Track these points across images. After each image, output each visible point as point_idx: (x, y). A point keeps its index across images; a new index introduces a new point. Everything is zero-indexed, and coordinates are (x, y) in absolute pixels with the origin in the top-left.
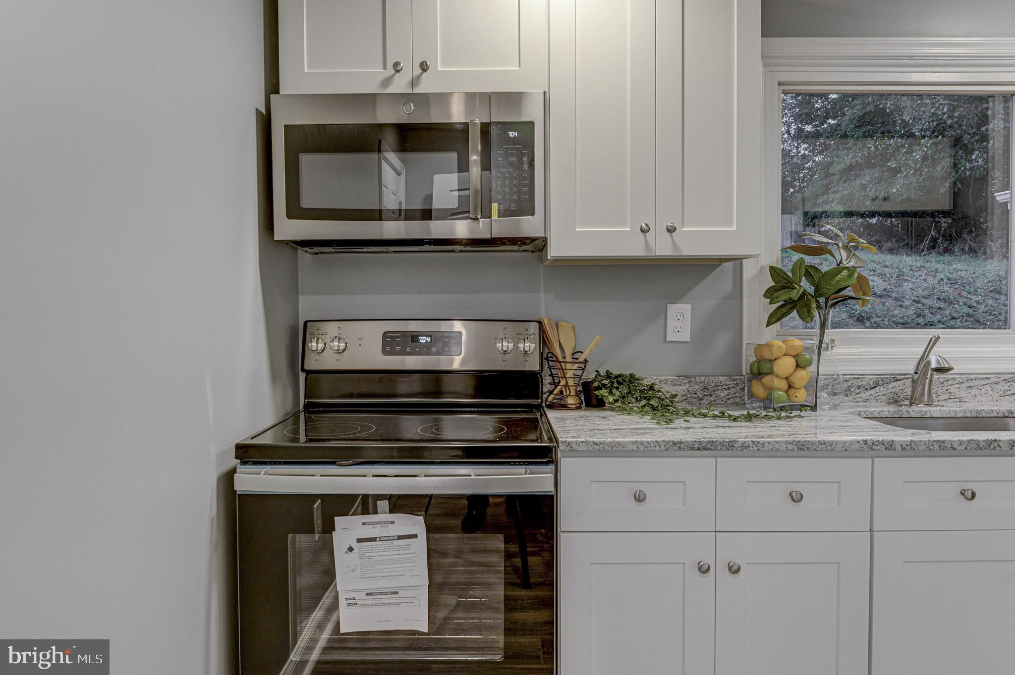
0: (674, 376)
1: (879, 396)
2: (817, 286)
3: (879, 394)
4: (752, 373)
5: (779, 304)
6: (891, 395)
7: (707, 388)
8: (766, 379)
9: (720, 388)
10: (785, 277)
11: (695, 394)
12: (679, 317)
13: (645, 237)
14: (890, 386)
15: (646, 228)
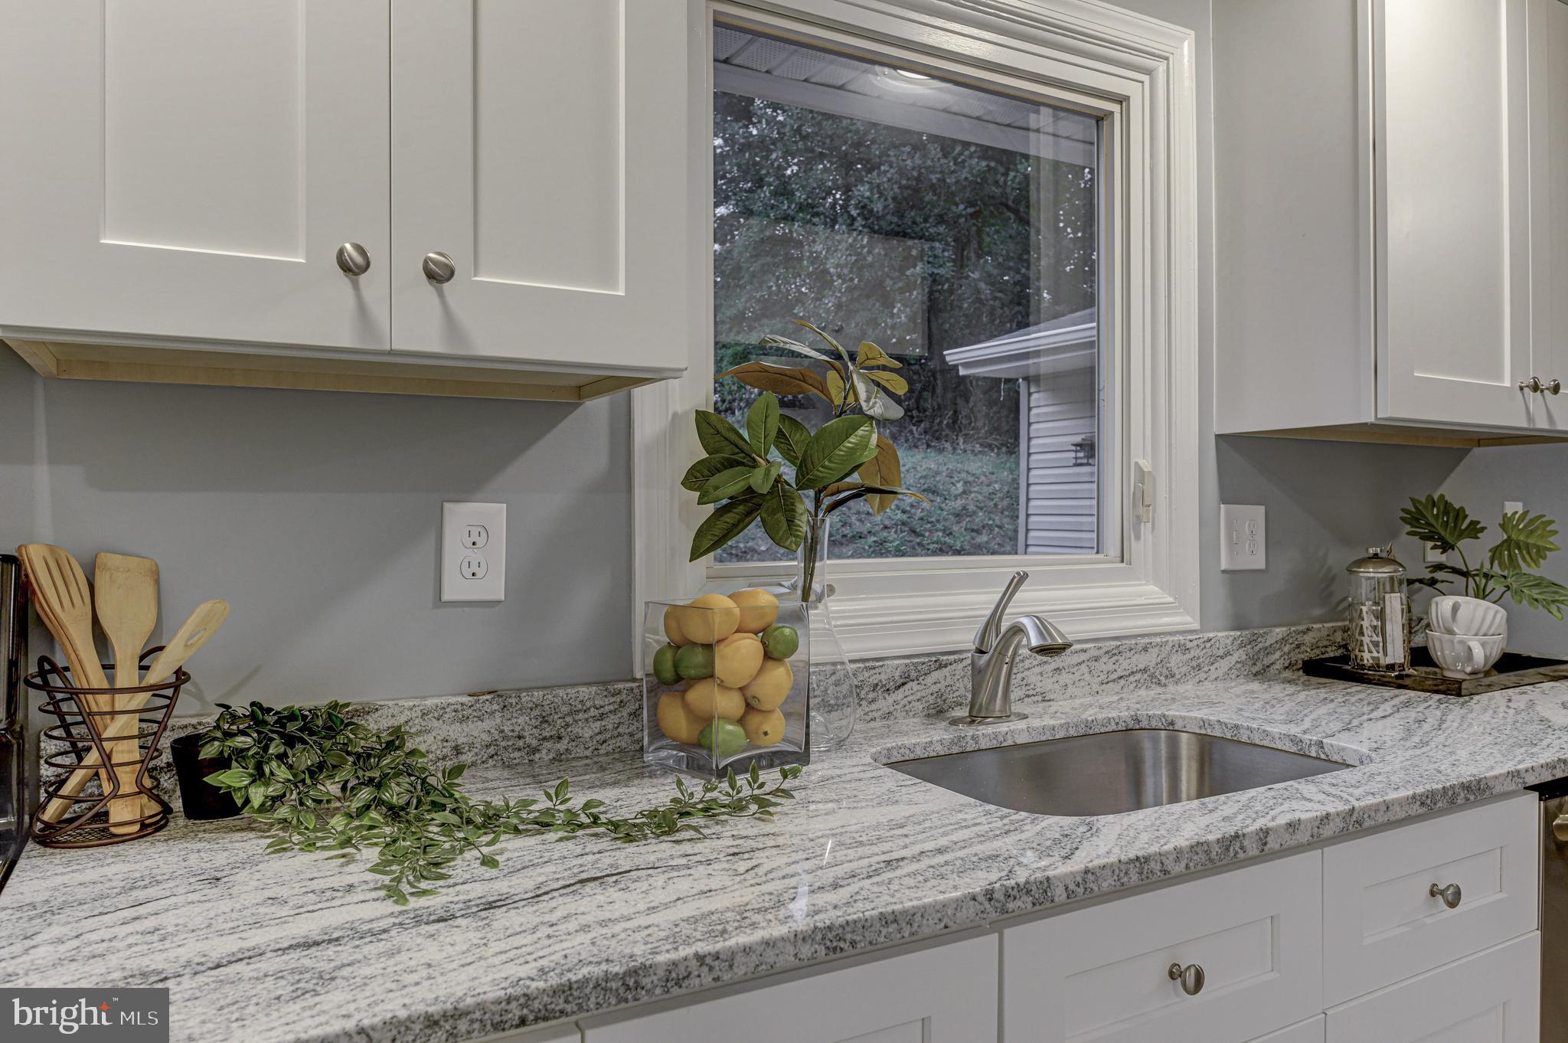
0: (459, 695)
1: (910, 703)
2: (804, 461)
3: (909, 699)
4: (657, 672)
5: (719, 505)
6: (931, 699)
7: (550, 719)
8: (697, 695)
9: (581, 716)
10: (733, 437)
11: (520, 737)
12: (474, 537)
13: (356, 286)
14: (930, 679)
15: (359, 259)
